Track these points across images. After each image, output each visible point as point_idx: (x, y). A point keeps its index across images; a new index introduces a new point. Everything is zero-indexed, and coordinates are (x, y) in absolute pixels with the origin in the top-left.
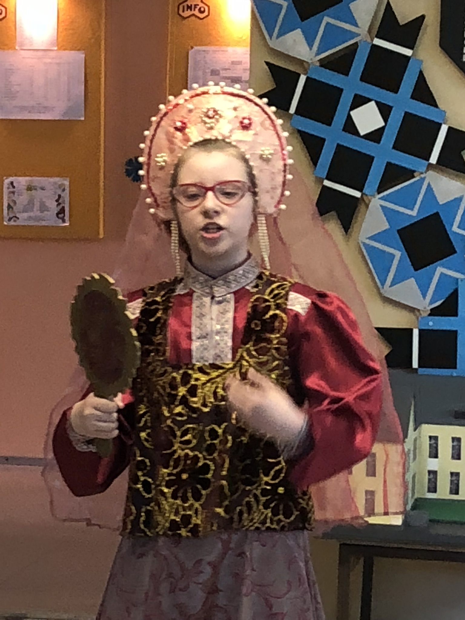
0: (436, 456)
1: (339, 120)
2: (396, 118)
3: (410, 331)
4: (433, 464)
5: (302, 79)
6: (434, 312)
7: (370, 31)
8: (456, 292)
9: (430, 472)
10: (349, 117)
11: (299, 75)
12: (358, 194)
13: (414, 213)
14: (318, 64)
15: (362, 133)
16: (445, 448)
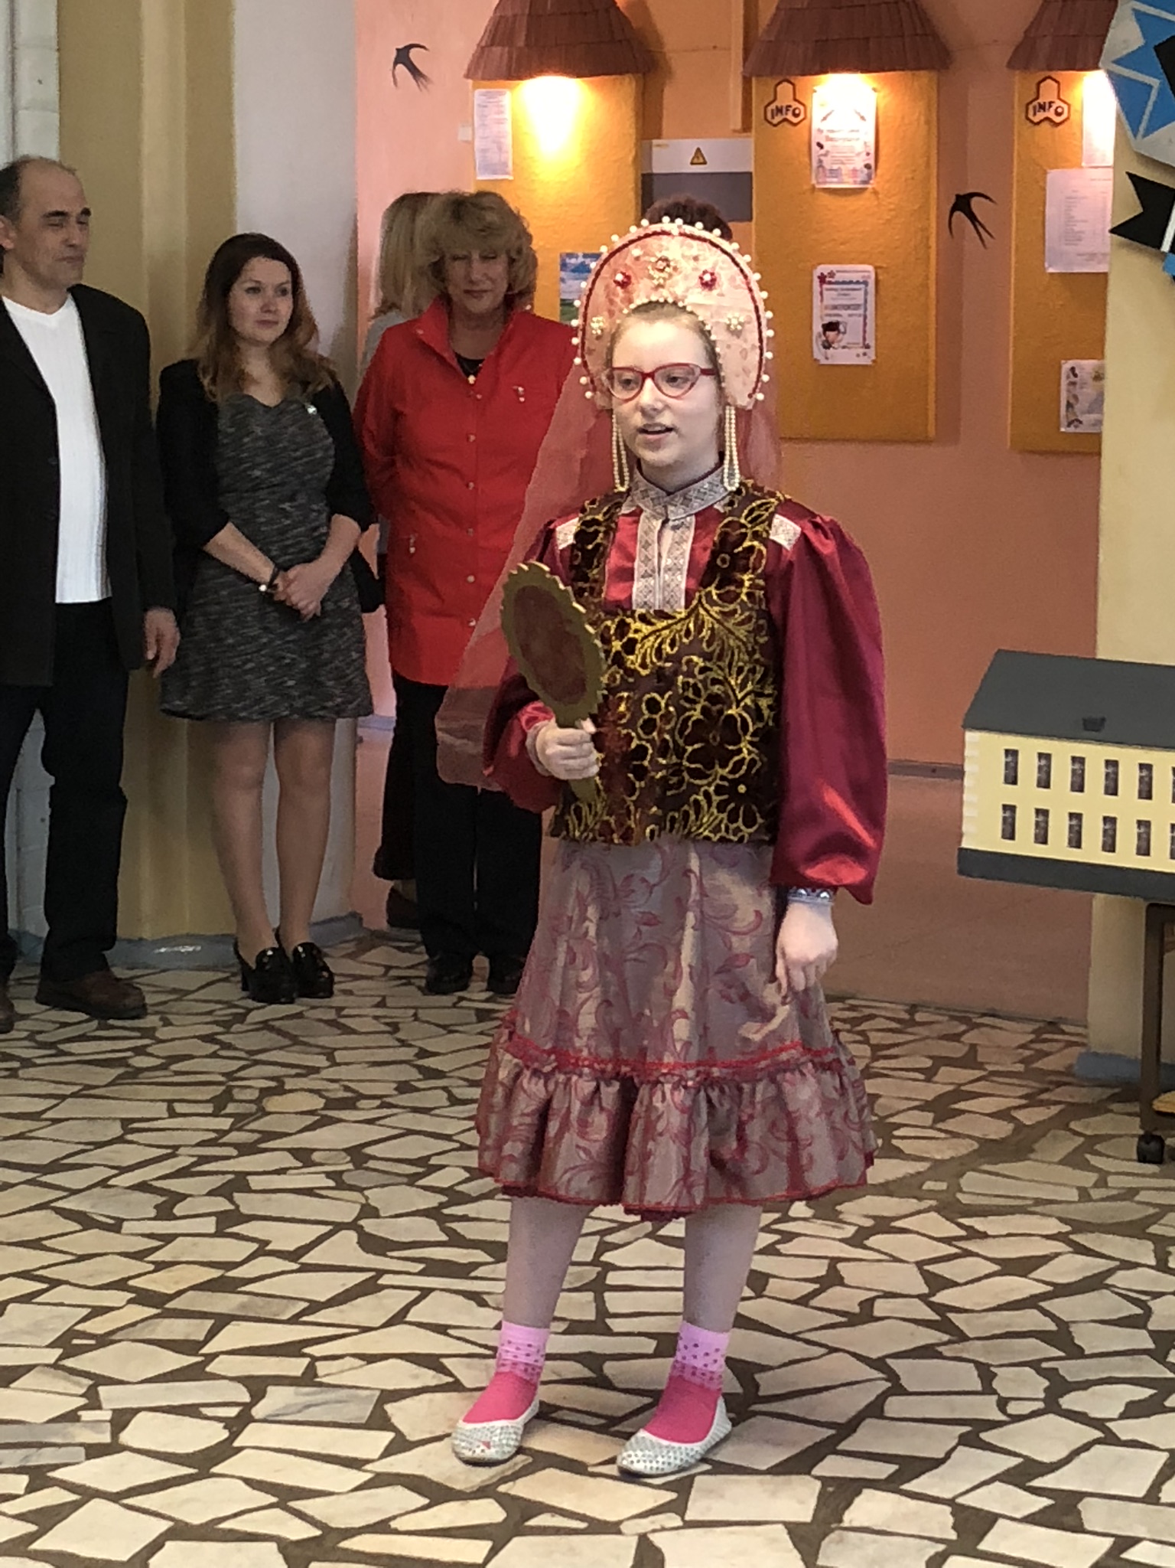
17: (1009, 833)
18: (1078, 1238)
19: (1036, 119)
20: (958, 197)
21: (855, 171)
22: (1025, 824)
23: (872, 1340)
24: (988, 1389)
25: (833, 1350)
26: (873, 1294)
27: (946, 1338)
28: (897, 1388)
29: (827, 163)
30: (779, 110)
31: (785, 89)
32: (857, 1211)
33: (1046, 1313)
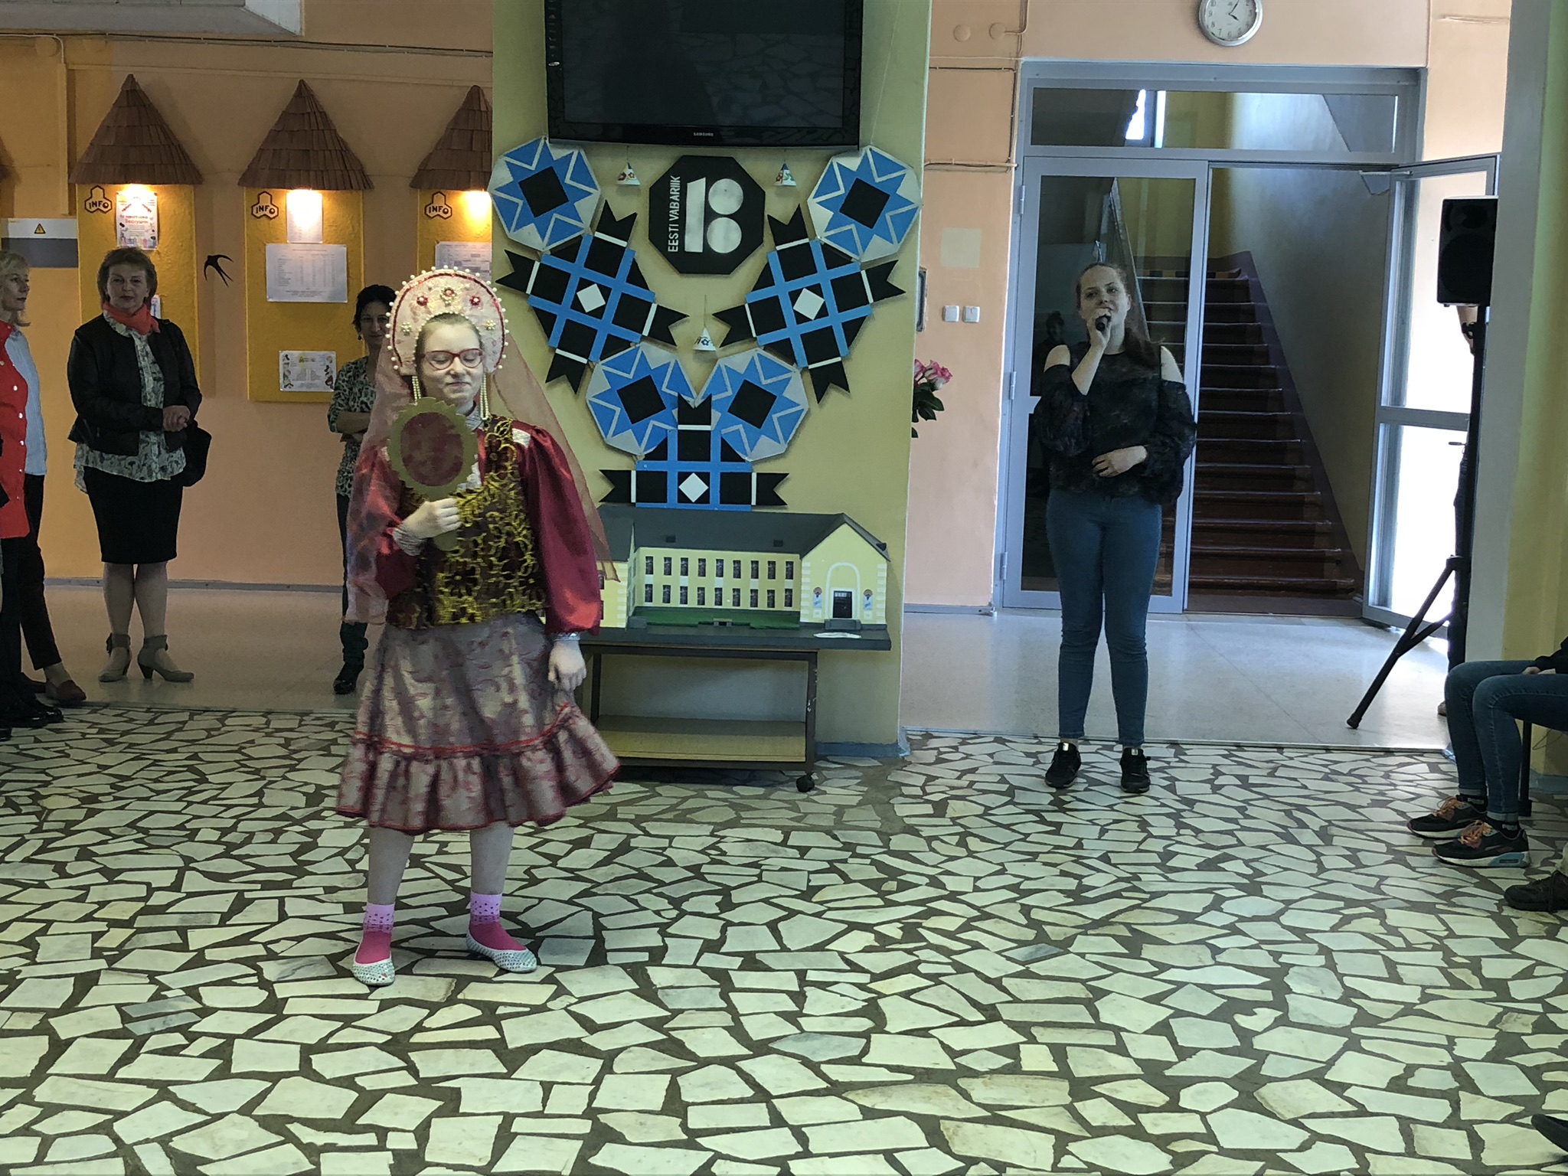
0: (652, 573)
1: (568, 299)
2: (615, 298)
3: (630, 472)
4: (649, 579)
5: (537, 265)
6: (648, 457)
7: (591, 226)
8: (666, 440)
9: (646, 585)
10: (576, 298)
11: (534, 262)
12: (584, 361)
13: (630, 376)
14: (549, 253)
15: (587, 311)
16: (659, 566)
18: (592, 825)
19: (258, 215)
20: (209, 257)
21: (145, 239)
23: (554, 891)
26: (525, 867)
27: (589, 885)
29: (127, 236)
30: (94, 204)
31: (98, 193)
33: (621, 865)
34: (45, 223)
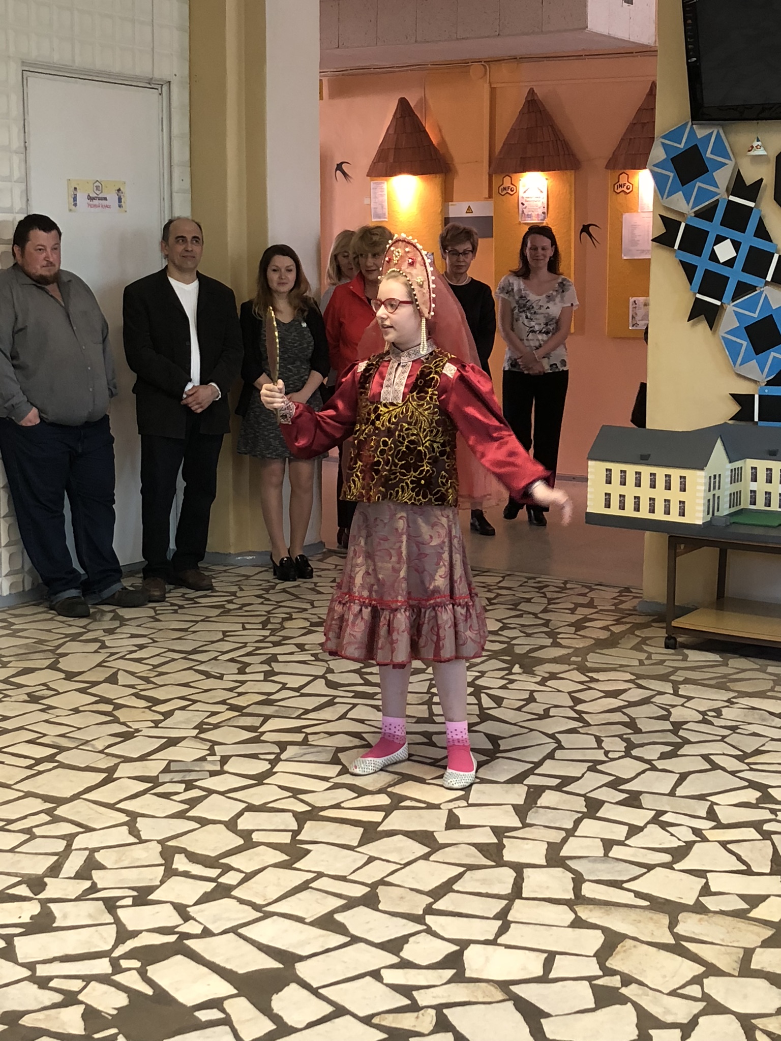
0: (756, 481)
1: (706, 252)
2: (744, 250)
3: (753, 396)
4: (753, 486)
5: (683, 225)
6: (769, 383)
7: (727, 190)
9: (751, 491)
10: (713, 251)
11: (680, 223)
12: (718, 303)
13: (756, 315)
14: (693, 215)
15: (721, 262)
16: (762, 475)
17: (608, 505)
18: (639, 682)
19: (618, 191)
20: (584, 226)
21: (538, 215)
22: (615, 502)
23: (550, 726)
24: (600, 747)
25: (532, 730)
26: (549, 706)
27: (581, 725)
28: (560, 747)
29: (526, 211)
30: (505, 189)
31: (507, 179)
32: (542, 670)
33: (624, 714)
34: (472, 204)
